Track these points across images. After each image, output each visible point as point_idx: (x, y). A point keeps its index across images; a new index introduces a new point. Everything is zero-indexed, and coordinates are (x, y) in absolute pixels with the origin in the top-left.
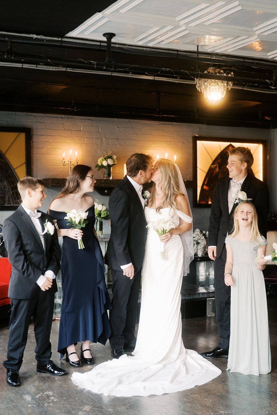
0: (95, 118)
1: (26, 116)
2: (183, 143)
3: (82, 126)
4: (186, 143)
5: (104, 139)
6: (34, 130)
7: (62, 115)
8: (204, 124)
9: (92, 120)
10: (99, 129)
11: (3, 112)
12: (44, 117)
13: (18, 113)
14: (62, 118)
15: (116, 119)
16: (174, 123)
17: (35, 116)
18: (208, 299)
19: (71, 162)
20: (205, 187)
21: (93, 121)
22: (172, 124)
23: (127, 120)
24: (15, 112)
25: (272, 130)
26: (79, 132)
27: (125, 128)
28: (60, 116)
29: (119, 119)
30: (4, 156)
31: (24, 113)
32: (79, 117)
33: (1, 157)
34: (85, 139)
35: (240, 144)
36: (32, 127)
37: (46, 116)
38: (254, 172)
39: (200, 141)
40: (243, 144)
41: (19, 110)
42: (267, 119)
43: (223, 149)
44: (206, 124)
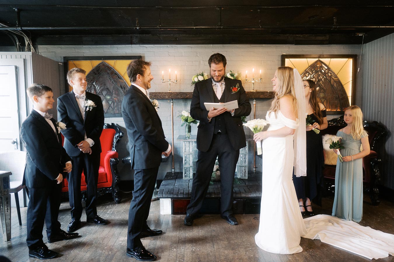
0: (194, 45)
1: (139, 47)
2: (273, 61)
3: (183, 53)
4: (275, 61)
5: (202, 62)
6: (145, 57)
8: (293, 44)
10: (197, 54)
11: (123, 45)
13: (133, 46)
14: (167, 47)
15: (212, 45)
16: (264, 45)
19: (170, 80)
21: (192, 48)
22: (262, 46)
23: (222, 45)
24: (131, 45)
25: (364, 44)
26: (181, 57)
28: (166, 45)
29: (214, 45)
30: (122, 78)
31: (138, 46)
32: (180, 45)
33: (120, 79)
34: (186, 62)
35: (329, 59)
36: (144, 56)
37: (154, 46)
38: (343, 84)
39: (288, 59)
40: (332, 59)
41: (134, 43)
42: (358, 35)
43: (312, 64)
44: (295, 44)
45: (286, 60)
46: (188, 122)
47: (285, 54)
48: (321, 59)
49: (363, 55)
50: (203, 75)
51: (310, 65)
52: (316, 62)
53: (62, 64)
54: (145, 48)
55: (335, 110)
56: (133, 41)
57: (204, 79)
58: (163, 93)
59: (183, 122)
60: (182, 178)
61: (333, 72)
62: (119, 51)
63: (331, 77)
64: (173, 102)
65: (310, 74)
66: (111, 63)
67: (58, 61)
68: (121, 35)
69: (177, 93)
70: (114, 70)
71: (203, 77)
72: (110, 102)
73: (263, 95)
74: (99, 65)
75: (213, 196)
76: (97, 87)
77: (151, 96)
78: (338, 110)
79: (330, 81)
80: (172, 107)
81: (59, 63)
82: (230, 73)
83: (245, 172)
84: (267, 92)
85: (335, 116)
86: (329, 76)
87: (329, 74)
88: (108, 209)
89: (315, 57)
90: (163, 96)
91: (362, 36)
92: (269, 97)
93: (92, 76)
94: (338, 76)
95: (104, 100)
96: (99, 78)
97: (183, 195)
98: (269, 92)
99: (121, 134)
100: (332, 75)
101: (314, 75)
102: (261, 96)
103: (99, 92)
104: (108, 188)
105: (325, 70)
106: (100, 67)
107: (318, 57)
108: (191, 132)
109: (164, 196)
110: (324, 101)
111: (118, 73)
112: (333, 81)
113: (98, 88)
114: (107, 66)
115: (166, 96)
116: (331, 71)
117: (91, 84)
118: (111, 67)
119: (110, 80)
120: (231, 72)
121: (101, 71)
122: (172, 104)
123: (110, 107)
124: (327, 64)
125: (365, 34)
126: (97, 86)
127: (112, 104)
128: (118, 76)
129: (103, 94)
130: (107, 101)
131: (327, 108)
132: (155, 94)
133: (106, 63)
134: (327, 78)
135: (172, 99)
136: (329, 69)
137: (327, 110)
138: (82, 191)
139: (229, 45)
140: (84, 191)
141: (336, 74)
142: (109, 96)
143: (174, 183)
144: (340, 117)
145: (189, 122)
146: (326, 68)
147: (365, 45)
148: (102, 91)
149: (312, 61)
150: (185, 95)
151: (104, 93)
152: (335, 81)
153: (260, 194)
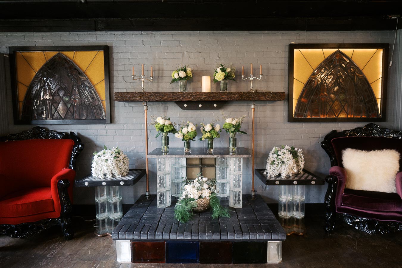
0: (176, 32)
1: (106, 35)
2: (278, 53)
3: (162, 42)
4: (281, 52)
6: (114, 48)
7: (141, 31)
8: (305, 30)
9: (172, 35)
10: (180, 43)
11: (84, 32)
12: (123, 35)
13: (98, 33)
14: (142, 34)
15: (199, 32)
16: (266, 31)
17: (115, 35)
18: (268, 241)
20: (303, 100)
21: (174, 35)
22: (264, 33)
23: (212, 32)
24: (95, 32)
26: (159, 47)
27: (208, 40)
29: (201, 31)
30: (84, 74)
31: (104, 33)
32: (158, 32)
33: (80, 75)
34: (166, 53)
35: (351, 50)
36: (112, 46)
37: (125, 33)
38: (370, 82)
39: (298, 50)
40: (356, 50)
41: (99, 29)
42: (391, 17)
43: (328, 57)
44: (307, 31)
45: (296, 51)
46: (163, 132)
47: (293, 43)
48: (341, 50)
49: (396, 45)
50: (185, 70)
51: (326, 57)
52: (335, 53)
53: (8, 56)
54: (114, 35)
55: (359, 117)
56: (98, 27)
57: (187, 76)
58: (132, 93)
59: (158, 131)
60: (156, 205)
61: (356, 67)
62: (80, 40)
63: (354, 73)
64: (146, 106)
65: (326, 69)
66: (70, 54)
67: (3, 52)
68: (82, 19)
69: (150, 93)
70: (73, 63)
71: (186, 73)
72: (69, 105)
73: (263, 97)
74: (54, 57)
75: (189, 238)
76: (51, 86)
77: (117, 97)
78: (363, 117)
79: (353, 79)
80: (145, 112)
81: (4, 55)
82: (220, 67)
83: (239, 198)
84: (269, 93)
85: (358, 124)
86: (352, 72)
87: (352, 69)
88: (51, 249)
89: (334, 47)
90: (132, 97)
91: (397, 19)
92: (271, 100)
93: (45, 71)
94: (363, 71)
95: (61, 102)
96: (54, 74)
97: (147, 236)
98: (273, 92)
99: (80, 146)
100: (355, 71)
101: (332, 70)
102: (261, 97)
103: (54, 92)
104: (56, 218)
105: (347, 64)
106: (56, 60)
107: (336, 47)
108: (168, 145)
109: (121, 236)
110: (345, 105)
111: (79, 68)
112: (358, 78)
113: (54, 87)
114: (64, 58)
115: (137, 97)
116: (354, 65)
117: (44, 82)
118: (69, 60)
119: (68, 77)
120: (222, 66)
121: (56, 66)
122: (145, 108)
123: (69, 111)
124: (350, 56)
125: (399, 16)
126: (52, 84)
127: (71, 107)
128: (78, 72)
129: (59, 95)
130: (65, 104)
131: (349, 114)
132: (122, 95)
133: (63, 55)
134: (350, 74)
135: (146, 102)
136: (352, 62)
137: (349, 116)
138: (18, 225)
139: (221, 31)
140: (20, 224)
141: (361, 68)
142: (68, 97)
143: (142, 214)
144: (366, 126)
145: (165, 132)
146: (348, 61)
147: (400, 31)
148: (58, 91)
149: (330, 51)
150: (161, 96)
151: (61, 94)
152: (359, 79)
153: (255, 235)
